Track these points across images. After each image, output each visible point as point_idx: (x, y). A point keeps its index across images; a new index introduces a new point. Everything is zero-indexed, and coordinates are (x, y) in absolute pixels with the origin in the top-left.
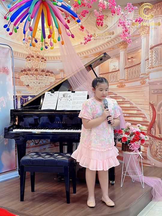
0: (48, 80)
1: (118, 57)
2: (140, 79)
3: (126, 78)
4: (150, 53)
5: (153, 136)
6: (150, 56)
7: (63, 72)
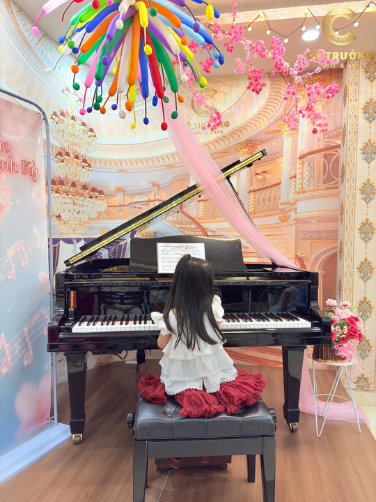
0: (93, 208)
2: (279, 211)
3: (252, 209)
4: (298, 166)
6: (299, 171)
7: (122, 193)
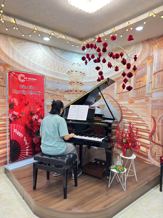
2: (145, 97)
3: (135, 96)
4: (153, 78)
5: (153, 142)
6: (153, 80)
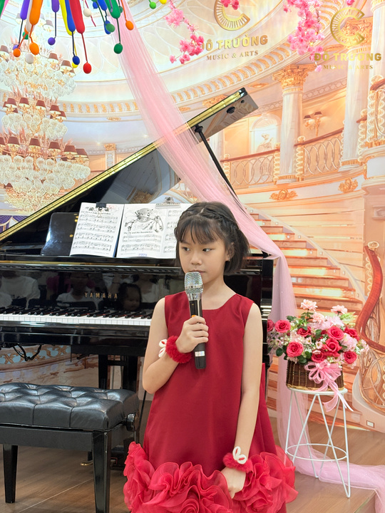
0: (67, 174)
1: (276, 111)
2: (340, 175)
3: (299, 173)
4: (371, 102)
5: (371, 344)
6: (371, 110)
7: (113, 152)
